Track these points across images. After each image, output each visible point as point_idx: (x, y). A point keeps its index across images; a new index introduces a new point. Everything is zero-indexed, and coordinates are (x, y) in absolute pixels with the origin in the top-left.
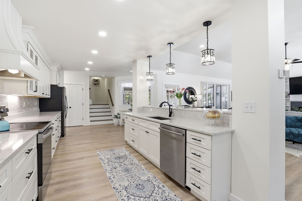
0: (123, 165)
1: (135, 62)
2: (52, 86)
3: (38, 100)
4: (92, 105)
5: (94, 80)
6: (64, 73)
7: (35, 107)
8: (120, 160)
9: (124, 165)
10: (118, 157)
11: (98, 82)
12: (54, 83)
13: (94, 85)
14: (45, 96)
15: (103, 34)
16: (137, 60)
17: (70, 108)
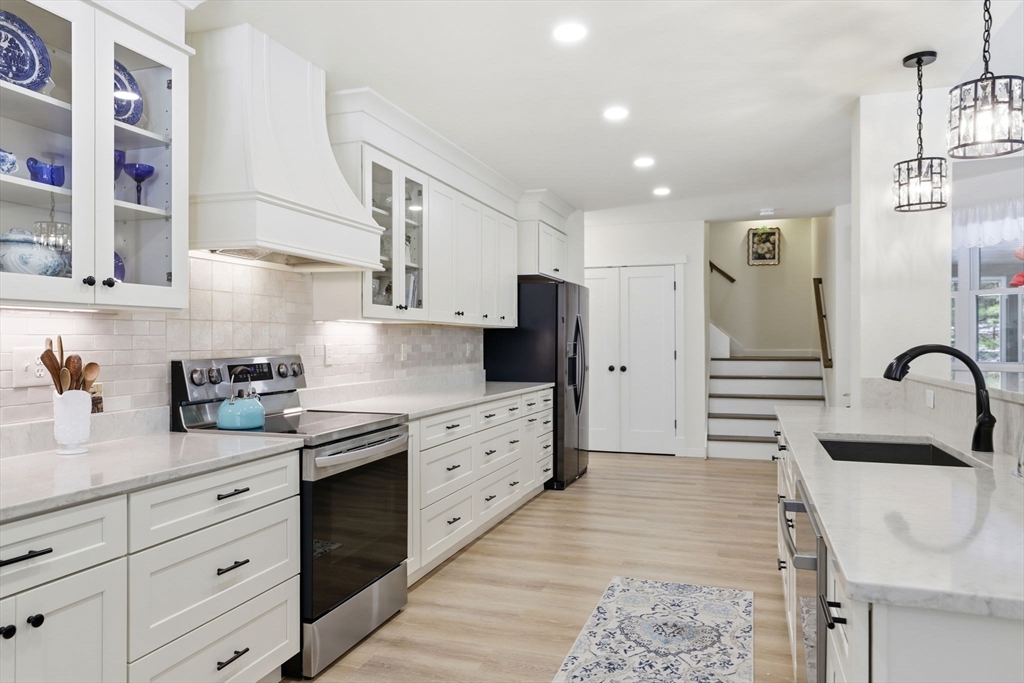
0: (659, 666)
1: (852, 107)
2: (523, 281)
3: (482, 337)
4: (732, 359)
5: (754, 235)
6: (587, 222)
7: (460, 362)
8: (667, 642)
9: (666, 669)
10: (675, 626)
11: (774, 244)
12: (531, 270)
13: (751, 262)
14: (494, 322)
15: (570, 33)
16: (863, 99)
17: (623, 369)
